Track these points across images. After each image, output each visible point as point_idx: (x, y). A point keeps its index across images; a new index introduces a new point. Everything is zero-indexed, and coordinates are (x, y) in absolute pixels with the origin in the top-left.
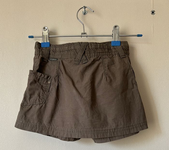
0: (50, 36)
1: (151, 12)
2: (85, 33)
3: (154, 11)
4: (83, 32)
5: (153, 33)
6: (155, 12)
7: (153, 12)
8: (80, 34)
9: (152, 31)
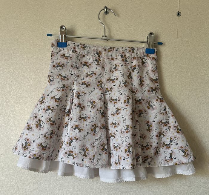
3: (180, 12)
5: (178, 36)
7: (179, 14)
9: (177, 34)
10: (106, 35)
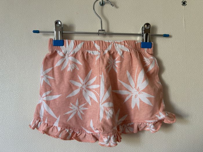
0: (63, 32)
1: (182, 3)
6: (186, 2)
9: (184, 25)
10: (103, 29)
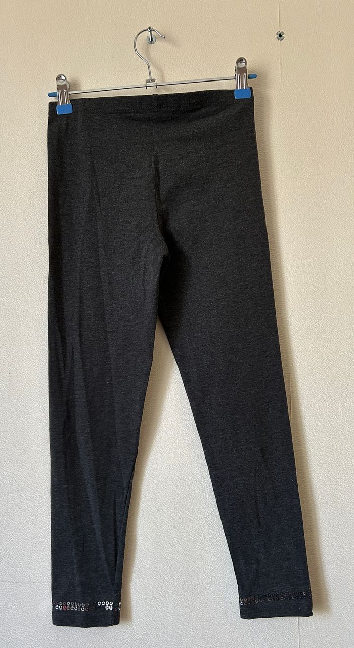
1: (277, 36)
2: (152, 81)
3: (282, 32)
4: (149, 78)
6: (283, 34)
7: (280, 36)
8: (144, 83)
9: (280, 71)
10: (153, 78)
